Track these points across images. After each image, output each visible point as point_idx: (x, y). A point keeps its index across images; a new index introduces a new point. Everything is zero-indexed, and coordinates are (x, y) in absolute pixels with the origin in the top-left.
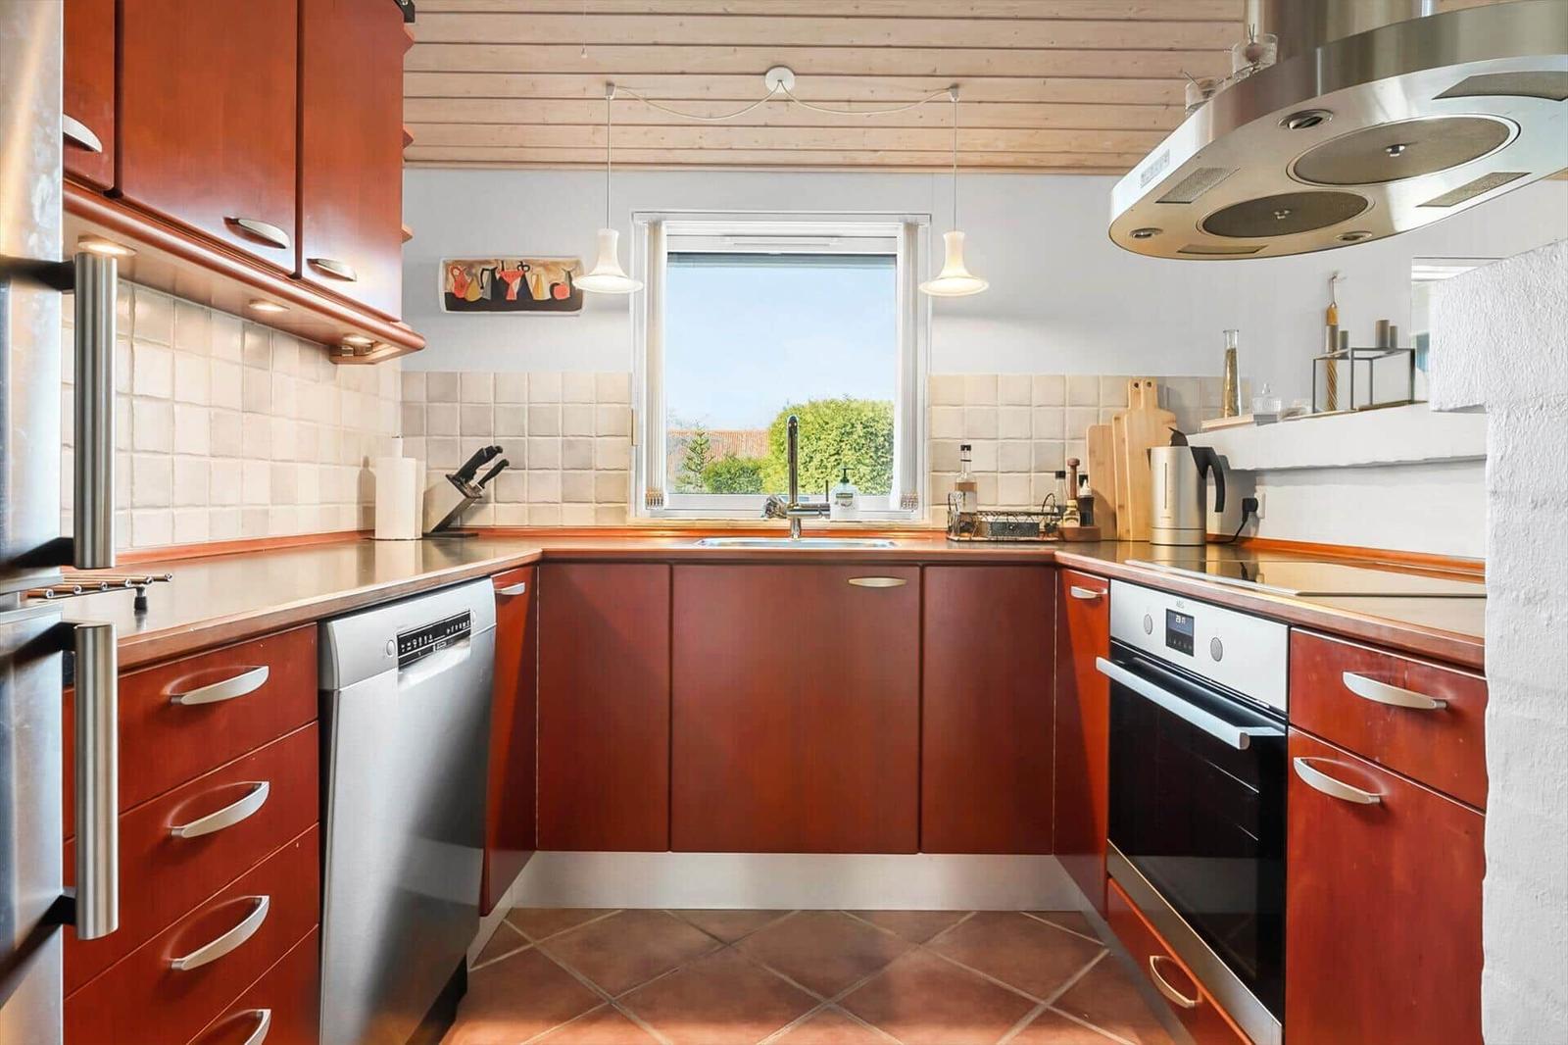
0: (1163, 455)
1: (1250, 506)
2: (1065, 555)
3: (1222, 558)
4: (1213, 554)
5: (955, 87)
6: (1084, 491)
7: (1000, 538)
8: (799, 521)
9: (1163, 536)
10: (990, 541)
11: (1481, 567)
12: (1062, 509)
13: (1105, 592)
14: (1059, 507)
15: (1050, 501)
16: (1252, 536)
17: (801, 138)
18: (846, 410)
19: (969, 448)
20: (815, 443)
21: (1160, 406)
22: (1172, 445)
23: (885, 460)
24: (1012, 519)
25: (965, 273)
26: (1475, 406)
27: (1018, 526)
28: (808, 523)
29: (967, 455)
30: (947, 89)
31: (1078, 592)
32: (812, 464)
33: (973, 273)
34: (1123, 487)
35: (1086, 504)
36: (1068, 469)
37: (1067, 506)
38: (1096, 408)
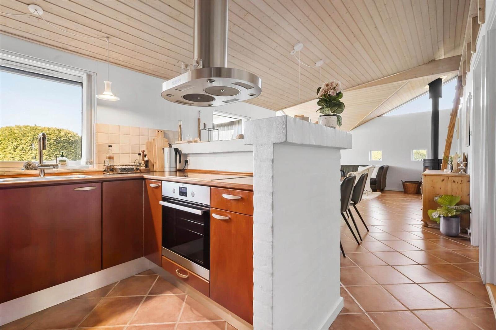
0: (167, 149)
1: (186, 162)
2: (146, 176)
3: (179, 174)
4: (178, 173)
5: (108, 37)
6: (146, 159)
7: (123, 173)
8: (44, 170)
9: (167, 169)
10: (120, 174)
11: (252, 174)
12: (140, 164)
13: (160, 184)
14: (139, 163)
15: (137, 161)
16: (187, 169)
17: (45, 33)
18: (35, 129)
19: (111, 146)
20: (19, 141)
21: (164, 137)
22: (169, 147)
23: (54, 148)
24: (126, 167)
25: (112, 94)
26: (251, 144)
27: (128, 169)
28: (47, 171)
29: (110, 148)
30: (105, 37)
31: (152, 185)
32: (17, 149)
33: (115, 95)
34: (156, 157)
35: (147, 162)
36: (141, 153)
37: (142, 163)
38: (148, 137)
